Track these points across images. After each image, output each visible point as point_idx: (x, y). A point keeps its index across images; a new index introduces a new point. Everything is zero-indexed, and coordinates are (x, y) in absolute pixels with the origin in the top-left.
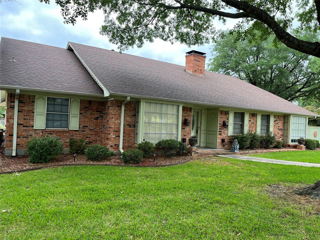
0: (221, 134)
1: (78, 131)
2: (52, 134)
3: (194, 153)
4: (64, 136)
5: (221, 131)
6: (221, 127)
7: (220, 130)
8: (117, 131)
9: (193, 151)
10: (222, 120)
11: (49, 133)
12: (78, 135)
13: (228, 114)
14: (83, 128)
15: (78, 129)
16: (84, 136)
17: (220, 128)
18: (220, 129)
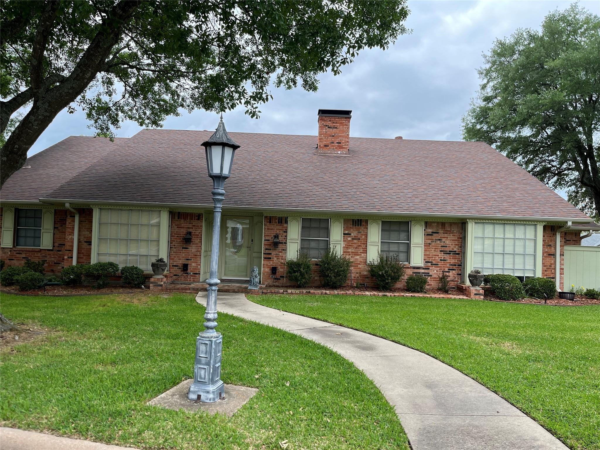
0: (270, 258)
1: (52, 250)
2: (21, 254)
3: (154, 286)
4: (35, 256)
5: (270, 254)
6: (270, 245)
7: (267, 252)
8: (70, 250)
9: (152, 283)
10: (273, 233)
11: (18, 252)
12: (52, 256)
13: (286, 222)
14: (59, 247)
15: (51, 248)
16: (60, 257)
17: (267, 247)
18: (266, 249)
